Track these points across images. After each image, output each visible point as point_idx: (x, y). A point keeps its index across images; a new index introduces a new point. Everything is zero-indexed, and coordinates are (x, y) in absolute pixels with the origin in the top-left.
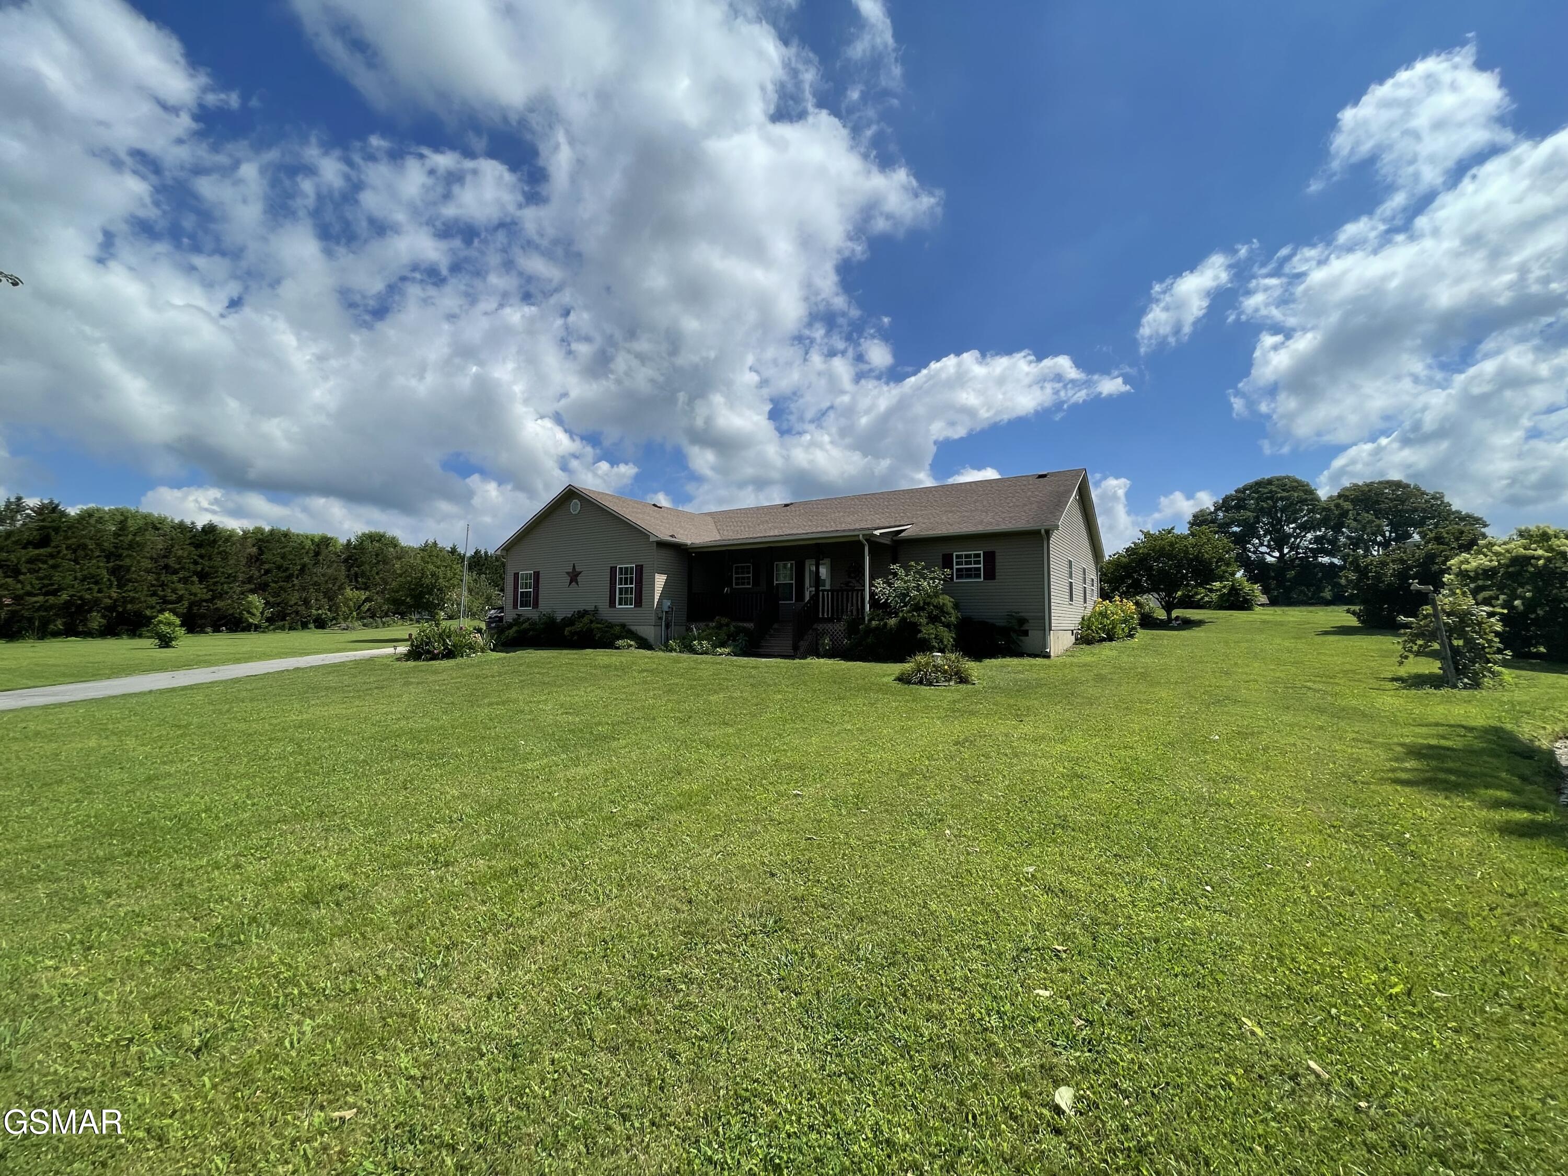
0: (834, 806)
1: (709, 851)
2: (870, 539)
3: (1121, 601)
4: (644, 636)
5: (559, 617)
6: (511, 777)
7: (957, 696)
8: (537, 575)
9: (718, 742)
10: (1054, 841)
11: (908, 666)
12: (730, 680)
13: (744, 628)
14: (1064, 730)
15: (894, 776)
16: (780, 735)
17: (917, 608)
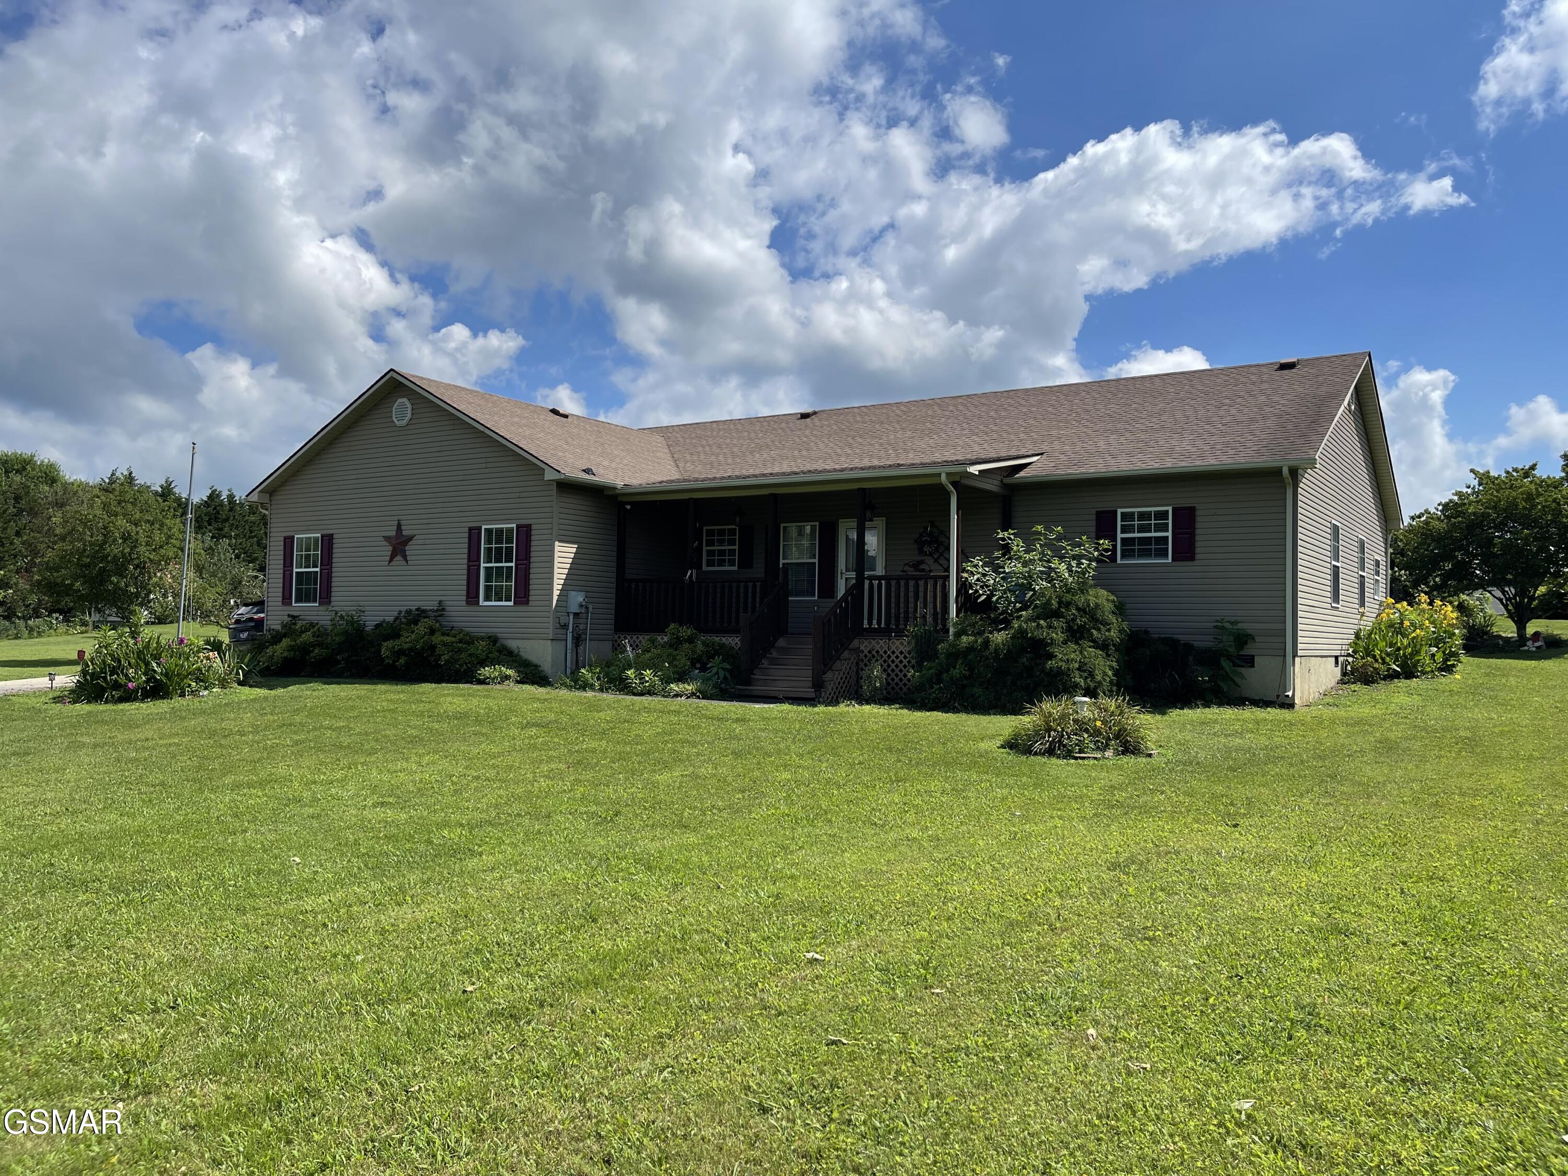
0: (883, 983)
1: (645, 1065)
2: (961, 482)
3: (1431, 603)
4: (533, 658)
5: (370, 621)
6: (273, 925)
7: (1116, 778)
8: (328, 541)
9: (667, 861)
10: (1290, 1051)
11: (1026, 721)
12: (694, 744)
13: (722, 646)
14: (1314, 843)
15: (996, 926)
16: (784, 848)
17: (1049, 613)
